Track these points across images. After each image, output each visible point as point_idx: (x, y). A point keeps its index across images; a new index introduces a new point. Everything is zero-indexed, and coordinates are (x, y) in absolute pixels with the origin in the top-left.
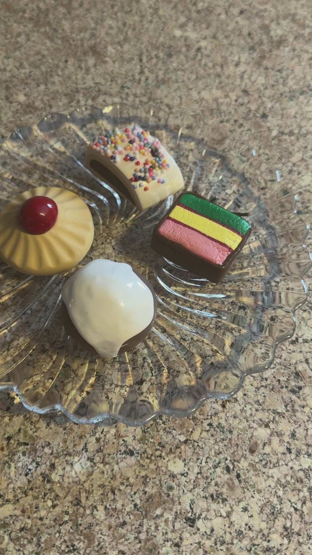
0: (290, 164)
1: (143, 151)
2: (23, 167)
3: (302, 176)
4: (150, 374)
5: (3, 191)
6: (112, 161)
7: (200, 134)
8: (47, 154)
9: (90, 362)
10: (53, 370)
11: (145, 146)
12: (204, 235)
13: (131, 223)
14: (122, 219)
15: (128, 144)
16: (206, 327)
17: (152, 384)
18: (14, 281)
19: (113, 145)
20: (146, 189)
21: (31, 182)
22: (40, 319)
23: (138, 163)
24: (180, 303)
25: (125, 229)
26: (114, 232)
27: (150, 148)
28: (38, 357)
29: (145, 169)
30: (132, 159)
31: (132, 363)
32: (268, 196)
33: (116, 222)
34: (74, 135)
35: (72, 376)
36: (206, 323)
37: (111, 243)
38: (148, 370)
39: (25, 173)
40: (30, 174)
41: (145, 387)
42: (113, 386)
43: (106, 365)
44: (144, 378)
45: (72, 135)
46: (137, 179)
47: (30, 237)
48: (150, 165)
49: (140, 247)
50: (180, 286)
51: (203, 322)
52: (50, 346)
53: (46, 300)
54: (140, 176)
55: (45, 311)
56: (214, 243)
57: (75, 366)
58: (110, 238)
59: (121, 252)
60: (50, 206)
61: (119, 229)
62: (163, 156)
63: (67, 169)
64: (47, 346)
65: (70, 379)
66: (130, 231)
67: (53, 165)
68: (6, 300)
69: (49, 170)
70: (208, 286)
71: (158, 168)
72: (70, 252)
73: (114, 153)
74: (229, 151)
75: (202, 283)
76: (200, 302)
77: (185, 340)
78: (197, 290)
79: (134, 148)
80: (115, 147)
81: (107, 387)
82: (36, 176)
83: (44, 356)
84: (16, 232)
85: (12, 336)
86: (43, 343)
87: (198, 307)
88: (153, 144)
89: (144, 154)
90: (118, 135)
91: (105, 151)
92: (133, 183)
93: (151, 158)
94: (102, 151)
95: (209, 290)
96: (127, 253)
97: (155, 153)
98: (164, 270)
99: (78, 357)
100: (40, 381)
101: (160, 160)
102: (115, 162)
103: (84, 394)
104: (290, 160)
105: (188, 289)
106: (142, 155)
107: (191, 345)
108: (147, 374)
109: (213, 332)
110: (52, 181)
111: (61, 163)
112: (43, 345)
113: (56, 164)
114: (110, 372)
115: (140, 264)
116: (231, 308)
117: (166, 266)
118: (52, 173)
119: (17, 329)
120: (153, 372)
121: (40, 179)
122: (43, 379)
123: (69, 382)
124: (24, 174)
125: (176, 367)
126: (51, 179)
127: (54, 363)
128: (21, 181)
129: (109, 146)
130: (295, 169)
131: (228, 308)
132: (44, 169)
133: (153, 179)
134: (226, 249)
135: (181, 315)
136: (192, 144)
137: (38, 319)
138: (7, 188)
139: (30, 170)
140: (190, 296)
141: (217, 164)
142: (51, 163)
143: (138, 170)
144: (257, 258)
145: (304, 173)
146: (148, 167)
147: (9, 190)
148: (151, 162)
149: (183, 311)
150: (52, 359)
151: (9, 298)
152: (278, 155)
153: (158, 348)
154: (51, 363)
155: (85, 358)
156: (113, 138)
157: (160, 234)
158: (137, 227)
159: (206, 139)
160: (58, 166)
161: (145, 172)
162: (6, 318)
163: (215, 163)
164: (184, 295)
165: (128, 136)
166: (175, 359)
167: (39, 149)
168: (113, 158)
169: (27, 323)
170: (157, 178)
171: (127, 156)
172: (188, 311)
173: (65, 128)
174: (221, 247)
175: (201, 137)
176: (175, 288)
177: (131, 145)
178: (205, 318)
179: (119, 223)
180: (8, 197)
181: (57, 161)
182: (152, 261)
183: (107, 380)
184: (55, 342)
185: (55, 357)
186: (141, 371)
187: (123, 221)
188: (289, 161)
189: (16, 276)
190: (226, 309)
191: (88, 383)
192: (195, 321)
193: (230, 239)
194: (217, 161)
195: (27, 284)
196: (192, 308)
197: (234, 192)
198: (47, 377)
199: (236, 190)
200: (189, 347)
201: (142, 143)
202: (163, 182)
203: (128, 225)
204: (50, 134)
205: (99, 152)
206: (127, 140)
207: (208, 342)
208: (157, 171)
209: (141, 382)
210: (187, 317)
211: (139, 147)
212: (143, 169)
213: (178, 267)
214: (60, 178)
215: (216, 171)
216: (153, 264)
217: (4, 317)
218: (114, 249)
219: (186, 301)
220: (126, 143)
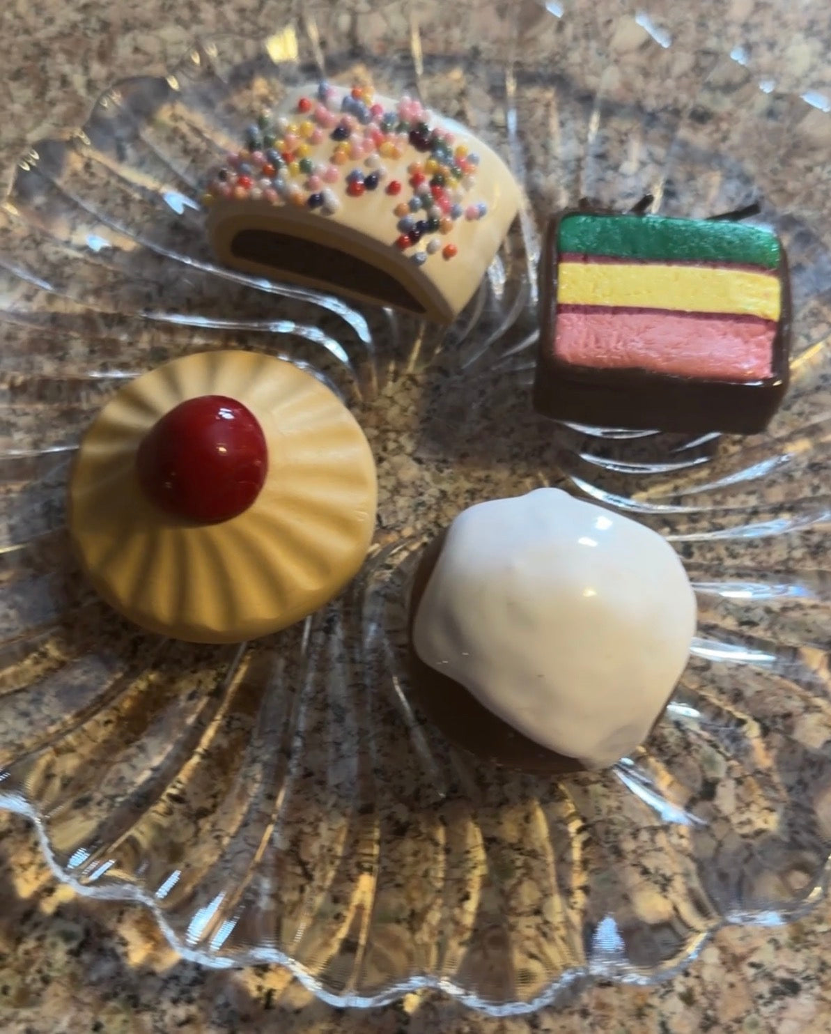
0: (734, 30)
1: (389, 145)
2: (23, 336)
3: (782, 50)
4: (719, 758)
5: (9, 434)
6: (317, 211)
7: (463, 40)
8: (68, 270)
9: (544, 803)
10: (457, 873)
11: (384, 128)
12: (681, 314)
13: (421, 369)
14: (392, 367)
15: (335, 143)
16: (785, 562)
17: (739, 782)
18: (199, 675)
19: (296, 164)
20: (448, 253)
21: (72, 370)
22: (338, 750)
23: (393, 189)
24: (682, 527)
25: (416, 392)
26: (393, 412)
27: (400, 129)
28: (396, 855)
29: (423, 197)
30: (371, 183)
31: (654, 750)
32: (735, 138)
33: (382, 384)
34: (113, 181)
35: (519, 863)
36: (779, 553)
37: (400, 448)
38: (707, 749)
39: (40, 352)
40: (56, 350)
41: (726, 799)
42: (645, 836)
43: (591, 788)
44: (711, 774)
45: (108, 183)
46: (413, 233)
47: (217, 532)
48: (428, 178)
49: (485, 423)
50: (654, 484)
51: (769, 554)
52: (412, 810)
53: (320, 687)
54: (420, 224)
55: (340, 720)
56: (718, 323)
57: (509, 831)
58: (392, 435)
59: (445, 461)
60: (226, 414)
61: (402, 400)
62: (448, 138)
63: (151, 289)
64: (403, 814)
65: (519, 873)
66: (433, 391)
67: (106, 294)
68: (212, 741)
69: (105, 316)
70: (726, 450)
71: (453, 179)
72: (343, 523)
73: (308, 186)
74: (564, 57)
75: (706, 449)
76: (732, 503)
77: (752, 624)
78: (704, 473)
79: (361, 148)
80: (305, 168)
81: (629, 845)
82: (78, 347)
83: (408, 845)
84: (167, 536)
85: (289, 832)
86: (387, 812)
87: (735, 518)
88: (401, 115)
89: (394, 155)
90: (288, 130)
91: (282, 193)
92: (409, 252)
93: (420, 159)
94: (273, 193)
95: (734, 460)
96: (463, 456)
97: (421, 138)
98: (586, 457)
99: (504, 802)
100: (442, 921)
101: (447, 153)
102: (328, 211)
103: (580, 899)
104: (727, 18)
105: (680, 482)
106: (390, 161)
107: (777, 628)
108: (711, 762)
109: (810, 566)
110: (131, 344)
111: (128, 281)
112: (389, 818)
113: (112, 287)
114: (614, 804)
115: (513, 472)
116: (816, 481)
117: (588, 443)
118: (119, 320)
119: (291, 804)
120: (722, 749)
121: (92, 352)
122: (447, 912)
123: (520, 882)
124: (39, 359)
125: (774, 705)
126: (124, 338)
127: (447, 851)
128: (45, 382)
129: (284, 171)
130: (754, 37)
131: (811, 485)
132: (88, 320)
133: (455, 215)
134: (761, 327)
135: (700, 561)
136: (457, 74)
137: (331, 750)
138: (13, 419)
139: (47, 337)
140: (694, 498)
141: (554, 104)
142: (97, 293)
143: (406, 206)
144: (805, 318)
145: (782, 40)
146: (425, 186)
147: (23, 421)
148: (428, 168)
149: (701, 548)
150: (436, 844)
151: (217, 732)
152: (691, 16)
153: (696, 678)
154: (441, 857)
155: (525, 798)
156: (281, 143)
157: (566, 363)
158: (445, 373)
159: (484, 45)
160: (124, 291)
161: (426, 205)
162: (244, 789)
163: (548, 105)
164: (677, 501)
165: (319, 121)
166: (759, 688)
167: (36, 266)
168: (316, 201)
169: (308, 774)
170: (463, 207)
171: (352, 179)
172: (716, 542)
173: (75, 174)
174: (742, 326)
175: (467, 46)
176: (643, 495)
177: (345, 143)
178: (768, 541)
179: (390, 384)
180: (36, 445)
181: (110, 278)
182: (542, 449)
183: (617, 828)
184: (418, 791)
185: (440, 835)
186: (691, 762)
187: (397, 375)
188: (727, 24)
189: (198, 659)
190: (807, 492)
191: (571, 863)
192: (747, 562)
193: (752, 296)
194: (550, 95)
195: (243, 669)
196: (721, 528)
197: (643, 164)
198: (453, 901)
199: (644, 156)
200: (775, 635)
201: (374, 126)
202: (482, 213)
203: (420, 378)
204: (38, 208)
205: (265, 200)
206: (324, 134)
207: (812, 602)
208: (454, 189)
209: (709, 790)
210: (720, 559)
211: (371, 140)
212: (418, 200)
213: (622, 434)
214: (150, 324)
215: (562, 124)
216: (549, 455)
217: (236, 790)
218: (419, 461)
219: (693, 518)
220: (327, 143)
